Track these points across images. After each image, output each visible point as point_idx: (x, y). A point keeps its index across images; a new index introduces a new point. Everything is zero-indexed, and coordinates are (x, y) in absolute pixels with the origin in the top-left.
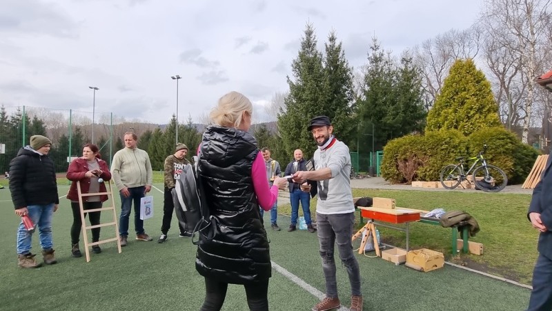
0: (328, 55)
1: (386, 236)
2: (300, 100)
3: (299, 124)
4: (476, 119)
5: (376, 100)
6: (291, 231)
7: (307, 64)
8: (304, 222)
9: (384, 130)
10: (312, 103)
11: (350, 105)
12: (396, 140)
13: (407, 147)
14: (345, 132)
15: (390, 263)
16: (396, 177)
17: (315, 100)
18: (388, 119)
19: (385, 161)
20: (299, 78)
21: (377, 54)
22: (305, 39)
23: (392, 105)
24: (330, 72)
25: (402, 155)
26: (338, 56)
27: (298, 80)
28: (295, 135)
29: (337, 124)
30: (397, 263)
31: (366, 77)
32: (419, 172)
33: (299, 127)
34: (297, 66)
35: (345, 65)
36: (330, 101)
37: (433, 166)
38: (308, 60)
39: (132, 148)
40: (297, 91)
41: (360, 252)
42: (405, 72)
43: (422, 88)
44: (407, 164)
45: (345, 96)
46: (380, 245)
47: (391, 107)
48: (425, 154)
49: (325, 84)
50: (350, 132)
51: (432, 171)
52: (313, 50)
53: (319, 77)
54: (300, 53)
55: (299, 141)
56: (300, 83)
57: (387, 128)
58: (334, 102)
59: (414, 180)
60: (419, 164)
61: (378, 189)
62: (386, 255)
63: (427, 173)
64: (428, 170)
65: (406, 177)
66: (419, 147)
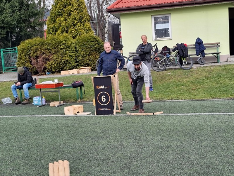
4: (79, 27)
12: (27, 41)
13: (36, 47)
25: (34, 53)
37: (56, 61)
44: (38, 60)
48: (50, 52)
51: (56, 64)
60: (47, 59)
63: (53, 66)
64: (53, 63)
65: (38, 70)
66: (46, 47)
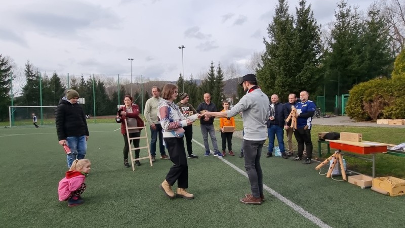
0: (298, 17)
1: (351, 164)
2: (274, 56)
3: (274, 75)
5: (342, 51)
6: (268, 157)
7: (281, 26)
8: (279, 150)
9: (349, 77)
10: (284, 58)
11: (317, 57)
12: (361, 84)
13: (372, 89)
14: (313, 80)
15: (356, 186)
16: (361, 116)
17: (287, 55)
18: (354, 67)
19: (350, 103)
20: (273, 38)
21: (344, 10)
22: (279, 7)
23: (359, 54)
24: (300, 31)
25: (368, 97)
26: (307, 17)
27: (273, 40)
28: (270, 84)
29: (306, 73)
30: (363, 186)
31: (333, 32)
32: (385, 111)
33: (273, 77)
34: (272, 29)
35: (313, 24)
36: (300, 55)
37: (400, 106)
38: (281, 23)
39: (157, 97)
40: (271, 49)
41: (328, 176)
42: (371, 24)
43: (389, 37)
44: (373, 104)
45: (313, 50)
46: (346, 171)
47: (357, 56)
48: (392, 95)
49: (296, 41)
50: (318, 79)
51: (398, 111)
52: (285, 14)
53: (290, 36)
54: (274, 18)
55: (273, 89)
56: (275, 43)
57: (353, 74)
58: (303, 56)
59: (379, 118)
60: (385, 104)
61: (343, 126)
62: (352, 180)
63: (393, 112)
64: (394, 109)
65: (371, 116)
66: (385, 89)
